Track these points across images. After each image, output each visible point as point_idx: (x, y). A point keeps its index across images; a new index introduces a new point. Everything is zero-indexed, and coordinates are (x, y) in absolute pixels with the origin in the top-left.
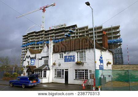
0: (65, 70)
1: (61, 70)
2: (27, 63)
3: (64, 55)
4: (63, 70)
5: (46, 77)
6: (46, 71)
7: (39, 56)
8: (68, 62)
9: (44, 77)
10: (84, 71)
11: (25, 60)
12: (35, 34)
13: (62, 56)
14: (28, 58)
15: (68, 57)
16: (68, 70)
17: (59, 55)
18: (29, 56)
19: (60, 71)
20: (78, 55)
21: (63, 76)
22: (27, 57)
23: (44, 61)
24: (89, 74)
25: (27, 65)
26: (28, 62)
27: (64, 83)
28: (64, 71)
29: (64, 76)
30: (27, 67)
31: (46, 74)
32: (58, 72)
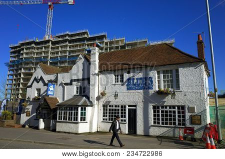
0: (129, 106)
1: (119, 106)
2: (36, 92)
3: (126, 76)
4: (125, 106)
5: (84, 120)
6: (85, 109)
7: (64, 78)
8: (136, 89)
9: (81, 120)
10: (176, 110)
11: (31, 86)
12: (33, 45)
13: (122, 78)
14: (38, 82)
15: (135, 81)
16: (135, 106)
17: (114, 77)
18: (42, 78)
19: (117, 108)
20: (159, 77)
21: (123, 119)
22: (35, 79)
23: (77, 88)
24: (188, 115)
25: (36, 95)
26: (39, 90)
27: (127, 133)
28: (127, 108)
29: (127, 119)
30: (36, 100)
31: (85, 115)
32: (113, 110)
